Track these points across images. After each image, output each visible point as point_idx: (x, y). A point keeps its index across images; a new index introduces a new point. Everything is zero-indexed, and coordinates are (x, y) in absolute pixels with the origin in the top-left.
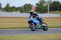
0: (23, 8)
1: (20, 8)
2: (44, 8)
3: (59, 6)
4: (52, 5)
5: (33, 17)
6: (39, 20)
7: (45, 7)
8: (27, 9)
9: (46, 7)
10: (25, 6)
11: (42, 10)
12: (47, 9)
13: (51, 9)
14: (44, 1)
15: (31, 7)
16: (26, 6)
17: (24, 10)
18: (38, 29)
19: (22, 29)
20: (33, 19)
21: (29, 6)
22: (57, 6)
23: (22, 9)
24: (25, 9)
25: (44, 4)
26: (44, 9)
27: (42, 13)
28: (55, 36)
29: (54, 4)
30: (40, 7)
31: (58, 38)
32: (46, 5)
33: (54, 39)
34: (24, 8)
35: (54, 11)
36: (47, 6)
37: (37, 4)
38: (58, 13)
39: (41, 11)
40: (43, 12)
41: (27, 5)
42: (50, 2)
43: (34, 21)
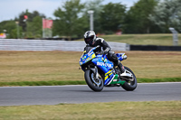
0: (17, 23)
1: (7, 25)
2: (80, 25)
3: (123, 17)
4: (103, 15)
5: (95, 51)
6: (113, 59)
7: (81, 21)
8: (27, 28)
9: (85, 22)
10: (22, 17)
11: (72, 29)
12: (86, 26)
13: (99, 28)
14: (78, 3)
15: (41, 23)
16: (26, 17)
17: (21, 31)
18: (109, 86)
19: (13, 87)
20: (94, 56)
21: (35, 19)
22: (117, 17)
23: (13, 27)
24: (21, 28)
25: (79, 11)
26: (80, 27)
27: (73, 39)
28: (113, 109)
29: (108, 11)
30: (68, 22)
31: (121, 115)
32: (84, 17)
33: (107, 116)
34: (20, 25)
35: (107, 34)
36: (87, 16)
37: (58, 13)
38: (119, 39)
39: (71, 34)
40: (75, 36)
41: (27, 14)
42: (97, 6)
43: (98, 64)
